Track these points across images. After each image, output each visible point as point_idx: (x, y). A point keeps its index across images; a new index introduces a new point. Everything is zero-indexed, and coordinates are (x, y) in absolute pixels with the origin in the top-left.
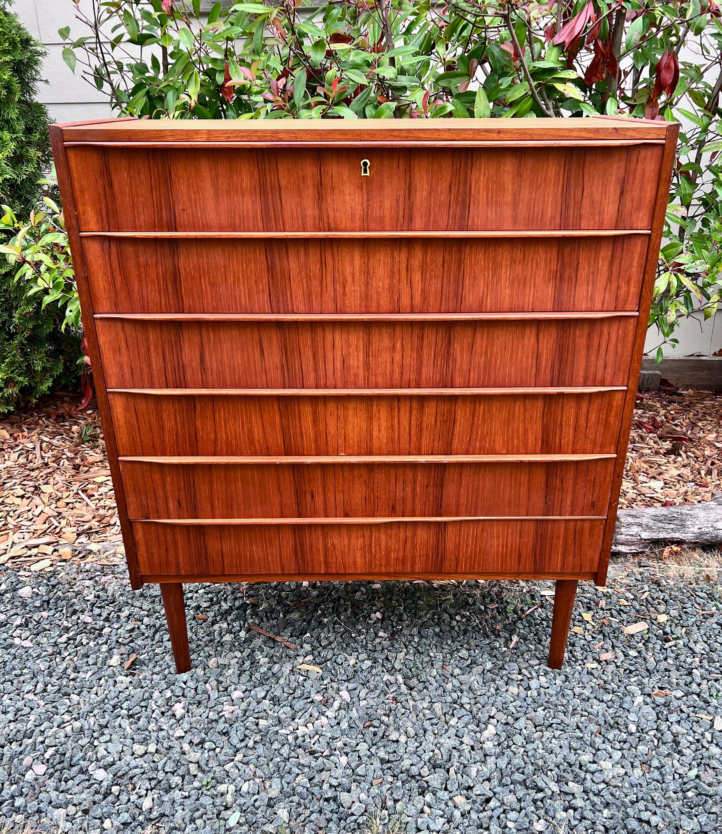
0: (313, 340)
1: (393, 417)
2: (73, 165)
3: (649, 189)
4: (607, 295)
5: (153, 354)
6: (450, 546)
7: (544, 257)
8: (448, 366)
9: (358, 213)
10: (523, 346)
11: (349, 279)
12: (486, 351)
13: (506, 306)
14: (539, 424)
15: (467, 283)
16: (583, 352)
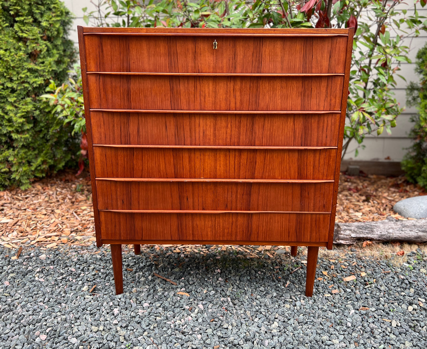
0: (190, 122)
1: (226, 160)
2: (86, 43)
3: (342, 55)
4: (326, 103)
5: (116, 128)
6: (254, 226)
7: (296, 86)
8: (252, 135)
9: (212, 65)
10: (287, 126)
11: (207, 95)
12: (270, 129)
13: (279, 108)
14: (296, 164)
15: (261, 97)
16: (316, 130)
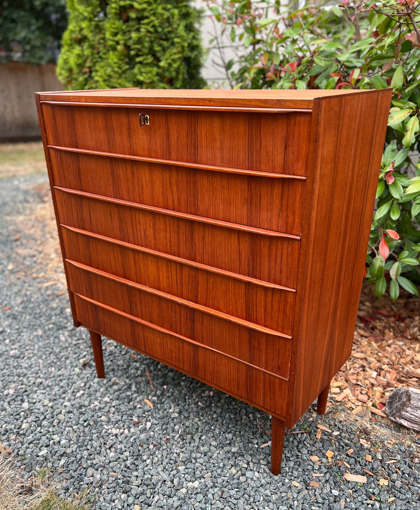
0: (131, 216)
1: (168, 271)
4: (280, 221)
6: (201, 362)
7: (240, 187)
8: (192, 248)
9: (146, 147)
10: (231, 245)
11: (145, 185)
12: (211, 244)
13: (221, 216)
14: (243, 300)
15: (199, 197)
16: (266, 258)
